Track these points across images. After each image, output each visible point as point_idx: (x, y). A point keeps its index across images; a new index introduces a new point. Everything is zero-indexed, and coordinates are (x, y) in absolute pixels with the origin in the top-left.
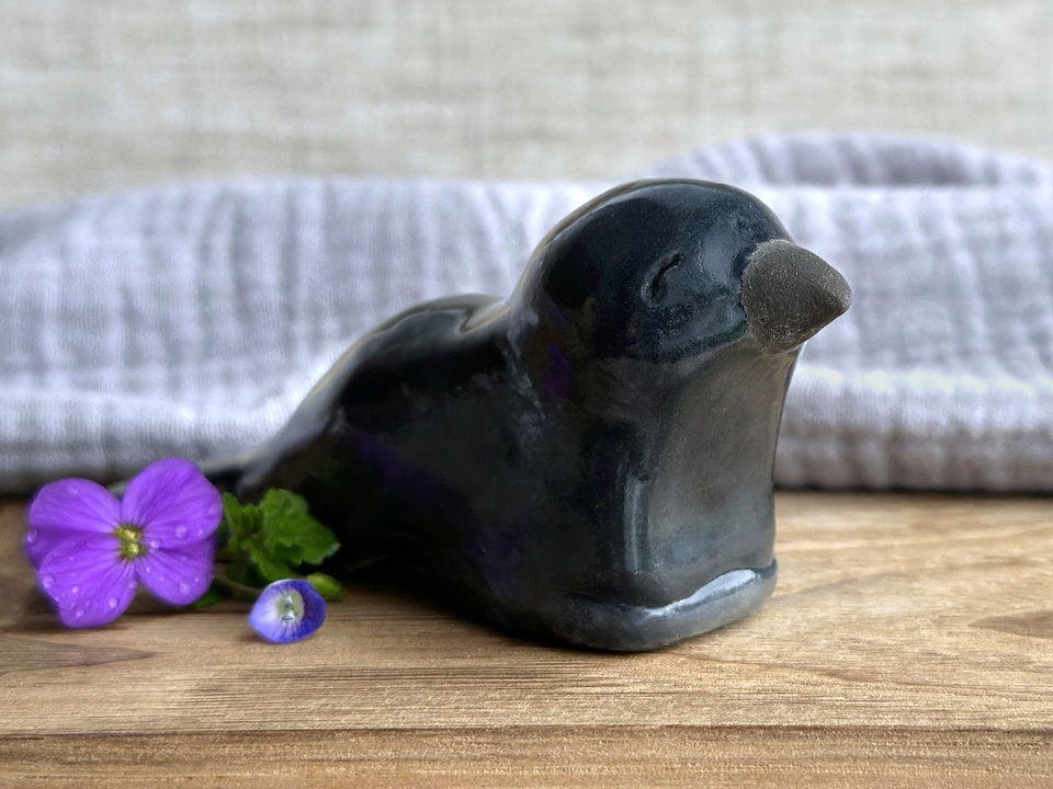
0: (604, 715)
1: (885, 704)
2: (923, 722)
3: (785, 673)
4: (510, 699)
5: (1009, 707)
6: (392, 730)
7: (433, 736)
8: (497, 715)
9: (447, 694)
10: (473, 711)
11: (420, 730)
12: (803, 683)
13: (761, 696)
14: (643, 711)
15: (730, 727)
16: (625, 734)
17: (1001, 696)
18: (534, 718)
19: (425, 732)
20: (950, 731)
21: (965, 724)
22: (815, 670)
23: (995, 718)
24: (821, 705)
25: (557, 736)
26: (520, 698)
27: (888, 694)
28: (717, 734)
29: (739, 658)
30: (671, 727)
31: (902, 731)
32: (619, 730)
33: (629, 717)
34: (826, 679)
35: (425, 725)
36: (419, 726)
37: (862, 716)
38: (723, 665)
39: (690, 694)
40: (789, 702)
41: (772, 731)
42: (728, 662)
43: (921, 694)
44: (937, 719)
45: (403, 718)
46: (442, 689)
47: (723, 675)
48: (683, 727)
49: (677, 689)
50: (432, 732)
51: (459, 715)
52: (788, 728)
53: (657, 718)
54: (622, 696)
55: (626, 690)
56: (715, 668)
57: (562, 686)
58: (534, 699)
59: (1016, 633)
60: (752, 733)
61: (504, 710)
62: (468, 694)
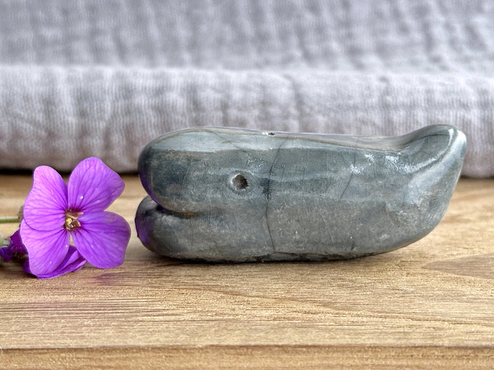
0: (166, 337)
1: (363, 327)
2: (390, 341)
3: (293, 304)
4: (100, 325)
5: (450, 329)
6: (16, 349)
7: (46, 353)
8: (91, 338)
9: (56, 322)
10: (74, 335)
11: (36, 349)
12: (305, 313)
13: (276, 322)
14: (193, 334)
15: (255, 346)
16: (181, 351)
17: (444, 321)
18: (116, 340)
19: (40, 351)
20: (408, 347)
21: (419, 342)
22: (314, 302)
23: (440, 337)
24: (319, 329)
25: (133, 352)
26: (107, 325)
27: (365, 319)
28: (245, 351)
29: (261, 294)
30: (212, 346)
31: (375, 347)
32: (176, 349)
33: (184, 338)
34: (322, 309)
35: (40, 346)
36: (35, 346)
37: (347, 336)
38: (250, 299)
39: (226, 321)
40: (296, 327)
41: (284, 348)
42: (253, 297)
43: (388, 320)
44: (400, 339)
45: (25, 340)
46: (52, 318)
47: (249, 307)
48: (221, 347)
49: (217, 317)
50: (45, 351)
51: (64, 338)
52: (295, 347)
53: (203, 339)
54: (179, 323)
55: (182, 318)
56: (244, 301)
57: (137, 316)
58: (118, 326)
59: (454, 273)
60: (270, 349)
61: (95, 335)
62: (71, 322)
